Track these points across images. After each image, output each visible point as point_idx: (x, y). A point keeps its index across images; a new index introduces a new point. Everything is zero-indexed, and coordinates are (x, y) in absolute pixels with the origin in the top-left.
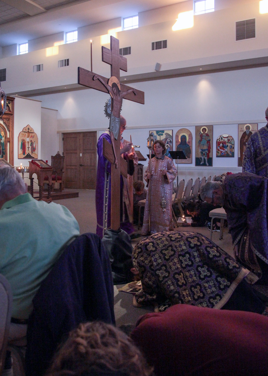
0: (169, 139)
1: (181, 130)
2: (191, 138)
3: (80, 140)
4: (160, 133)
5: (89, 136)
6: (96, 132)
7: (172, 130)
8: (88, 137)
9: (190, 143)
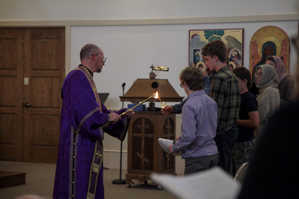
0: (234, 49)
1: (263, 29)
2: (288, 49)
3: (23, 45)
4: (214, 35)
5: (47, 38)
6: (61, 30)
7: (243, 30)
8: (43, 40)
9: (285, 59)
